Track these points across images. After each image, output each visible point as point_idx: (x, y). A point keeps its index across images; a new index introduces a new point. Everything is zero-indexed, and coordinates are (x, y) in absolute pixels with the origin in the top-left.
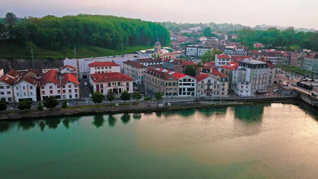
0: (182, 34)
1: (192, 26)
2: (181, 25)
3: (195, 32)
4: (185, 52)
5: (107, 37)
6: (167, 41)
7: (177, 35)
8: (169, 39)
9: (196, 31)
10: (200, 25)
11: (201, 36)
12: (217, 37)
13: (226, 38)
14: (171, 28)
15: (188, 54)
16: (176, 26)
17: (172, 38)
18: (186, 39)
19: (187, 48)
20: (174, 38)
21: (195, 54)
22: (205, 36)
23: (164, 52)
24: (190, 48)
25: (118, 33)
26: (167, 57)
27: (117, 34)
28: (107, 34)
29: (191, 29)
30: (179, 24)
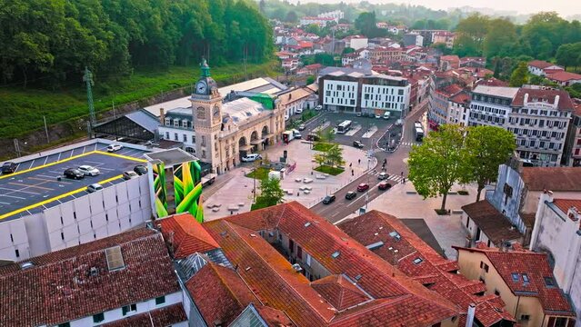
0: (303, 28)
1: (325, 8)
2: (300, 8)
3: (334, 24)
4: (320, 92)
5: (29, 49)
6: (266, 49)
7: (292, 30)
8: (272, 45)
9: (336, 20)
10: (341, 6)
11: (351, 34)
12: (393, 38)
13: (420, 40)
14: (278, 14)
15: (328, 101)
16: (288, 9)
17: (279, 40)
18: (315, 41)
19: (326, 82)
20: (284, 39)
21: (352, 102)
22: (363, 35)
23: (242, 117)
24: (335, 83)
25: (84, 31)
26: (254, 136)
27: (78, 36)
28: (26, 38)
29: (323, 16)
30: (296, 4)
